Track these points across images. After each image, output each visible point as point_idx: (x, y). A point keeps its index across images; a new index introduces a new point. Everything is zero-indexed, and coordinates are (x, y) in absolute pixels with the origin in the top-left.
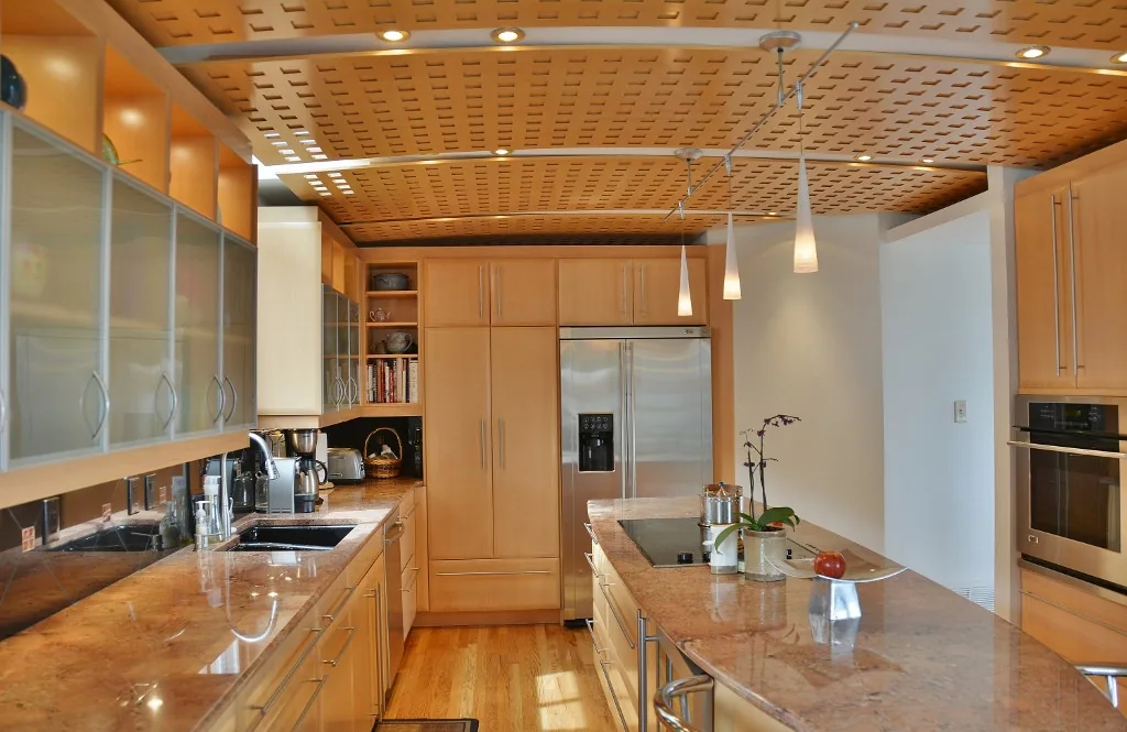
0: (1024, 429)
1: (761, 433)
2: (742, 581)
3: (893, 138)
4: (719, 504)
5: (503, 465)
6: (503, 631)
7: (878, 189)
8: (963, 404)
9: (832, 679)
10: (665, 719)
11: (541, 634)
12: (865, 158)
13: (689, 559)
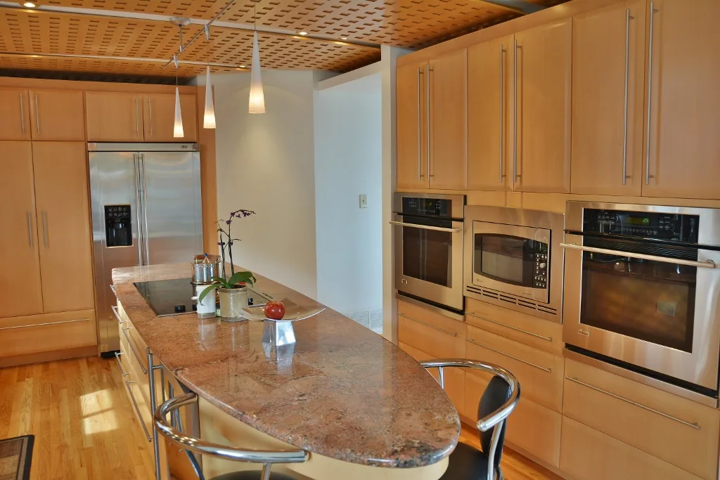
0: (399, 214)
1: (229, 222)
2: (219, 322)
3: (321, 22)
4: (205, 269)
5: (47, 244)
6: (53, 366)
7: (312, 54)
8: (365, 196)
9: (275, 388)
10: (161, 429)
11: (83, 364)
12: (303, 33)
13: (181, 310)
